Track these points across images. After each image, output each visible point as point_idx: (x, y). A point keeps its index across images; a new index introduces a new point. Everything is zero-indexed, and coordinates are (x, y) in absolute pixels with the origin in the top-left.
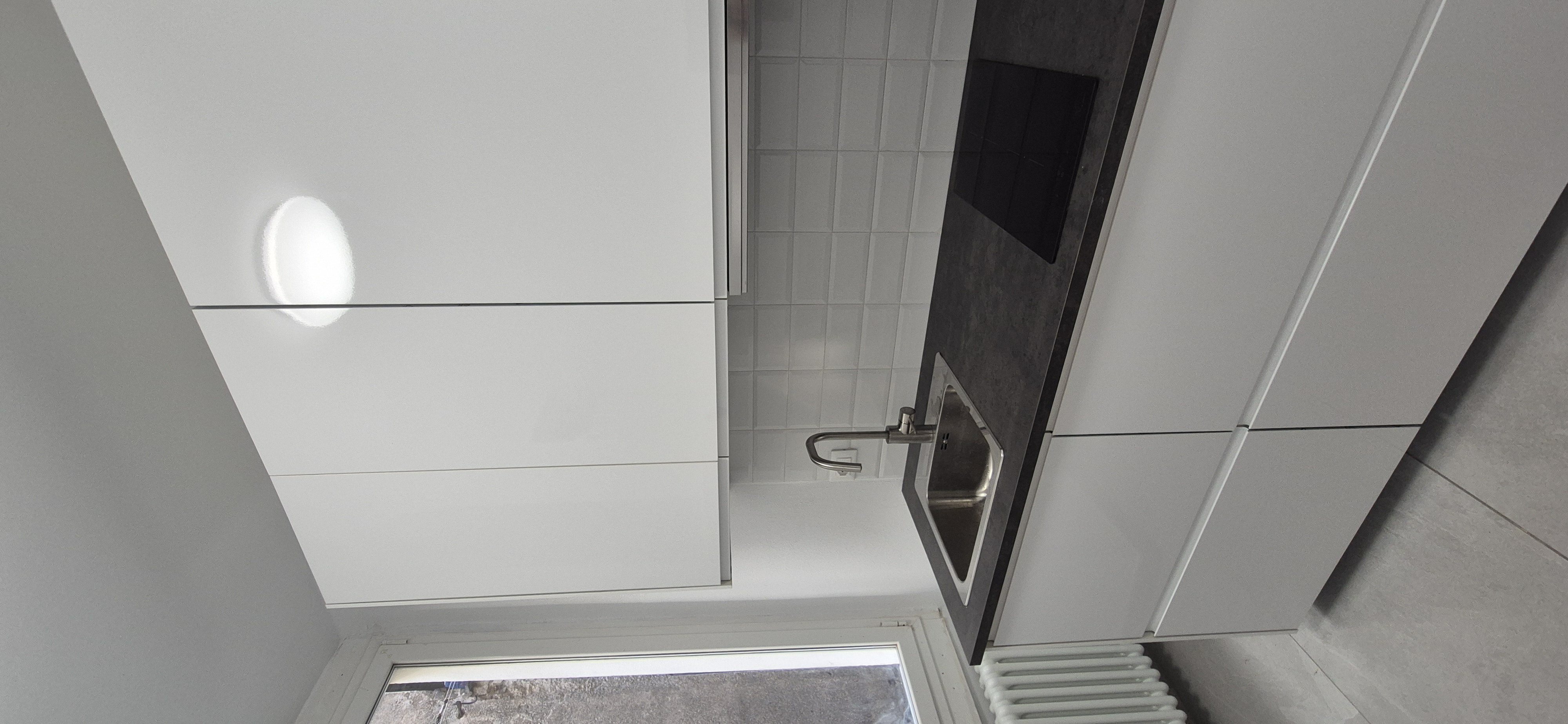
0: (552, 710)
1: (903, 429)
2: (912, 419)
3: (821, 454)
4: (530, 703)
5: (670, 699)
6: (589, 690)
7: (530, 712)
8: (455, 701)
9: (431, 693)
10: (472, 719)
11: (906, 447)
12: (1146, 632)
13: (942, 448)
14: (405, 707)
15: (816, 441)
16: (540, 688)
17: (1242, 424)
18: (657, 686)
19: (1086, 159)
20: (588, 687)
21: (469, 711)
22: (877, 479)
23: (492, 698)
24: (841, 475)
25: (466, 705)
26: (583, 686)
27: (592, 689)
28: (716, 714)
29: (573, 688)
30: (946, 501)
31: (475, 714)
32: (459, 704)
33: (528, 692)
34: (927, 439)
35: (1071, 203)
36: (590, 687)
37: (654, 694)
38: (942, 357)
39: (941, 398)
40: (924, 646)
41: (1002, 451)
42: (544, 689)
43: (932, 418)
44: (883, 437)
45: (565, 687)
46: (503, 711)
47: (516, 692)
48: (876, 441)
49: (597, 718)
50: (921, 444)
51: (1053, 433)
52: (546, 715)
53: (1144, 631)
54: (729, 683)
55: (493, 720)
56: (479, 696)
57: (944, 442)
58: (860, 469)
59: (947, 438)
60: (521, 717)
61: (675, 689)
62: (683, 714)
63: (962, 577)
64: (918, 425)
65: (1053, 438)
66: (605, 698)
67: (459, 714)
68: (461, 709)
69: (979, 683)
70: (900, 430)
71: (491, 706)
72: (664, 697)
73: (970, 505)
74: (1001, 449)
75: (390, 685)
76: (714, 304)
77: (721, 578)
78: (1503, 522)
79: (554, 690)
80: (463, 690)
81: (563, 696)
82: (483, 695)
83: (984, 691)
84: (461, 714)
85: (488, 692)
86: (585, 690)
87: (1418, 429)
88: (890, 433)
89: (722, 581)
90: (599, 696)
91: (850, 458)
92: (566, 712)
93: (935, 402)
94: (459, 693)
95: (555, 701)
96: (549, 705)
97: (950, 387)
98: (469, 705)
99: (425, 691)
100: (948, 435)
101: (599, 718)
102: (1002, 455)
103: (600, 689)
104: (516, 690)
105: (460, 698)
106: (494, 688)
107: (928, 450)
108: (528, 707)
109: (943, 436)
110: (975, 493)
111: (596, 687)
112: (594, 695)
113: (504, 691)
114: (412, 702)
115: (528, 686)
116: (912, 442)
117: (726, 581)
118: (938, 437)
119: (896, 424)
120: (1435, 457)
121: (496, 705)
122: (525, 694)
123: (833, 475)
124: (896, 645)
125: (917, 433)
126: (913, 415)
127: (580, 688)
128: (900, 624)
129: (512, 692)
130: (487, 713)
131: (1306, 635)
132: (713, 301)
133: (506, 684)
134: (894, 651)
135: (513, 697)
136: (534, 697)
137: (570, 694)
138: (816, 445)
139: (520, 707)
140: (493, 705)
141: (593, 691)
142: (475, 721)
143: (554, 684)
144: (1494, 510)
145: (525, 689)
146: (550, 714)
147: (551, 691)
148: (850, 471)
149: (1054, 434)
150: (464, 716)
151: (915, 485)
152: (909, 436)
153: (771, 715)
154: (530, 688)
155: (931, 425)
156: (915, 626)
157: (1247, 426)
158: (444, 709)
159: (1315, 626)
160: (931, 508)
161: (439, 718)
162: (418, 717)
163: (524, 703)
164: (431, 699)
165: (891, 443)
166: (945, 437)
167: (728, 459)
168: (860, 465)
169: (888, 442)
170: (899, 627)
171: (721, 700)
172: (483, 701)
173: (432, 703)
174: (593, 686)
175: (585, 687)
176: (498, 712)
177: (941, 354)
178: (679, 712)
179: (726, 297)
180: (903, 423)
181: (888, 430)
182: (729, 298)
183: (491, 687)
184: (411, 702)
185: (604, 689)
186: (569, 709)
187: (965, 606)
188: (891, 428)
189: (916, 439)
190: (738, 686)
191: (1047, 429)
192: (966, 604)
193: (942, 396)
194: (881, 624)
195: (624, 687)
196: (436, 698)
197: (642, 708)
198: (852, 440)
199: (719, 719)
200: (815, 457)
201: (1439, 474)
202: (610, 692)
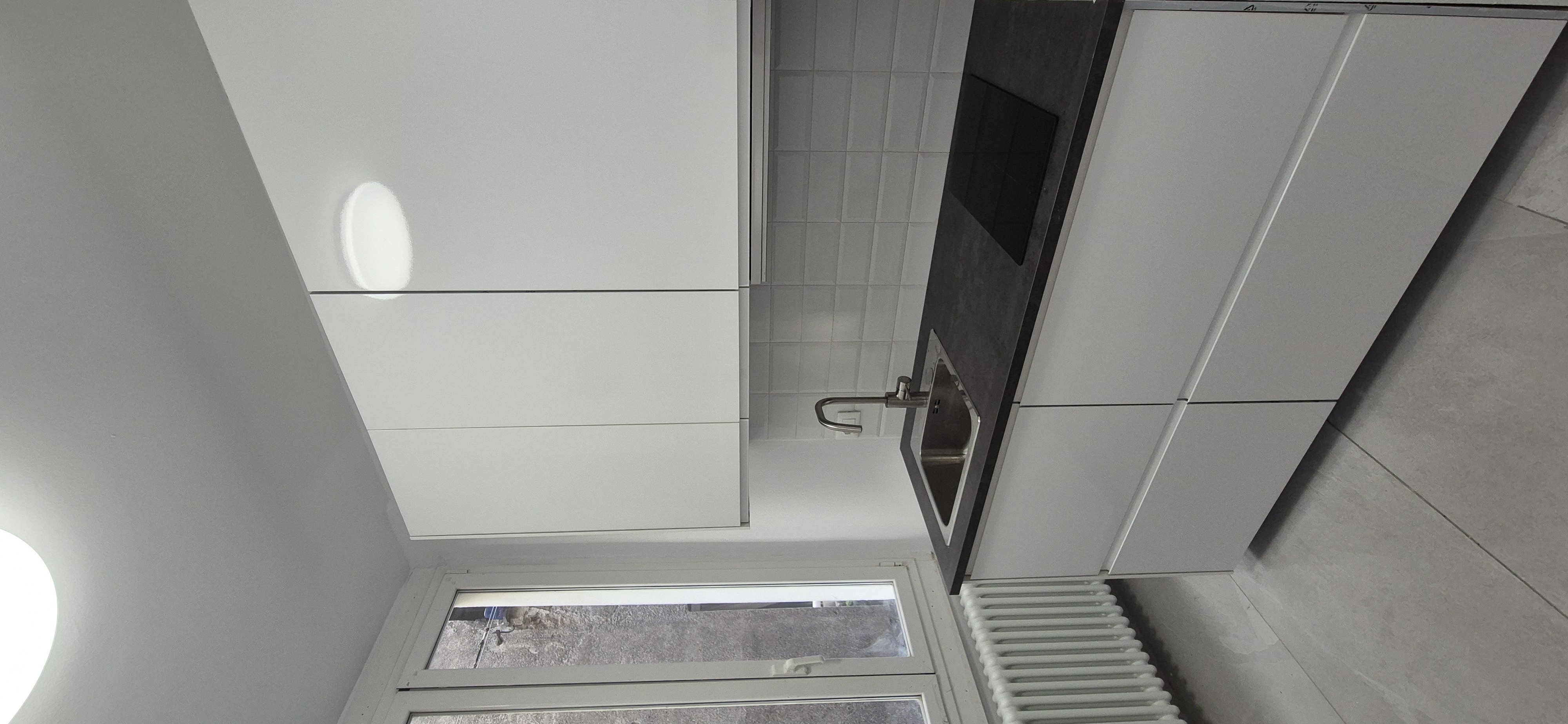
0: (582, 640)
1: (900, 395)
2: (908, 387)
3: (827, 418)
4: (562, 633)
5: (689, 632)
6: (615, 623)
7: (563, 641)
8: (495, 630)
9: (472, 623)
10: (510, 646)
11: (904, 410)
12: (1101, 571)
13: (934, 412)
14: (449, 635)
15: (824, 405)
16: (570, 620)
17: (1183, 398)
18: (677, 620)
19: (1047, 183)
20: (614, 620)
21: (507, 639)
22: (878, 438)
23: (527, 628)
24: (846, 434)
25: (505, 634)
26: (609, 620)
27: (618, 622)
28: (731, 645)
29: (601, 620)
30: (937, 458)
31: (513, 641)
32: (498, 633)
33: (559, 623)
34: (921, 405)
35: (1035, 216)
36: (616, 620)
37: (674, 627)
38: (936, 333)
39: (934, 369)
40: (917, 584)
41: (979, 417)
42: (574, 621)
43: (926, 386)
44: (883, 402)
45: (593, 620)
46: (538, 640)
47: (549, 623)
48: (877, 406)
49: (623, 648)
50: (916, 409)
51: (1021, 403)
52: (577, 643)
53: (1100, 570)
54: (743, 619)
55: (529, 648)
56: (517, 626)
57: (936, 407)
58: (860, 430)
59: (939, 404)
60: (555, 645)
61: (694, 624)
62: (700, 645)
63: (946, 522)
64: (913, 392)
65: (1020, 408)
66: (630, 630)
67: (499, 642)
68: (500, 637)
69: (964, 616)
70: (897, 396)
71: (527, 635)
72: (683, 630)
73: (958, 461)
74: (978, 416)
75: (454, 608)
76: (738, 292)
77: (741, 521)
78: (1397, 482)
79: (583, 622)
80: (501, 621)
81: (592, 627)
82: (520, 625)
83: (968, 621)
84: (500, 641)
85: (524, 623)
86: (611, 623)
87: (1334, 403)
88: (889, 399)
89: (741, 523)
90: (625, 628)
91: (855, 419)
92: (594, 641)
93: (928, 372)
94: (498, 624)
95: (585, 632)
96: (579, 635)
97: (941, 360)
98: (507, 634)
99: (467, 621)
100: (939, 401)
101: (625, 647)
102: (979, 421)
103: (625, 623)
104: (549, 621)
105: (499, 628)
106: (529, 619)
107: (922, 414)
108: (560, 636)
109: (933, 402)
110: (963, 451)
111: (621, 620)
112: (620, 627)
113: (538, 622)
114: (456, 630)
115: (559, 618)
116: (909, 406)
117: (744, 523)
118: (930, 403)
119: (895, 391)
120: (1351, 428)
121: (531, 634)
122: (558, 626)
123: (840, 435)
124: (892, 582)
125: (911, 400)
126: (909, 384)
127: (607, 621)
128: (896, 564)
129: (545, 623)
130: (523, 641)
131: (1241, 576)
132: (738, 289)
133: (540, 616)
134: (891, 587)
135: (547, 628)
136: (565, 628)
137: (598, 626)
138: (824, 408)
139: (553, 636)
140: (528, 633)
141: (619, 623)
142: (513, 648)
143: (583, 617)
144: (1391, 473)
145: (557, 620)
146: (581, 643)
147: (581, 623)
148: (852, 431)
149: (1021, 405)
150: (503, 643)
151: (911, 445)
152: (905, 401)
153: (781, 648)
154: (562, 620)
155: (925, 392)
156: (909, 566)
157: (1187, 400)
158: (486, 636)
159: (1251, 569)
160: (923, 463)
161: (482, 643)
162: (462, 643)
163: (556, 633)
164: (473, 628)
165: (889, 407)
166: (937, 403)
167: (748, 420)
168: (861, 427)
169: (887, 407)
170: (895, 567)
171: (735, 634)
172: (520, 631)
173: (473, 632)
174: (619, 620)
175: (611, 620)
176: (533, 641)
177: (934, 330)
178: (697, 644)
179: (748, 286)
180: (900, 390)
181: (887, 396)
182: (751, 286)
183: (527, 618)
184: (454, 630)
185: (628, 622)
186: (598, 639)
187: (947, 546)
188: (890, 394)
189: (911, 404)
190: (751, 622)
191: (1015, 400)
192: (948, 544)
193: (935, 368)
194: (880, 564)
195: (647, 621)
196: (477, 627)
197: (663, 639)
198: (856, 405)
199: (733, 650)
200: (823, 420)
201: (1353, 442)
202: (634, 625)
